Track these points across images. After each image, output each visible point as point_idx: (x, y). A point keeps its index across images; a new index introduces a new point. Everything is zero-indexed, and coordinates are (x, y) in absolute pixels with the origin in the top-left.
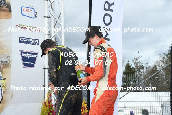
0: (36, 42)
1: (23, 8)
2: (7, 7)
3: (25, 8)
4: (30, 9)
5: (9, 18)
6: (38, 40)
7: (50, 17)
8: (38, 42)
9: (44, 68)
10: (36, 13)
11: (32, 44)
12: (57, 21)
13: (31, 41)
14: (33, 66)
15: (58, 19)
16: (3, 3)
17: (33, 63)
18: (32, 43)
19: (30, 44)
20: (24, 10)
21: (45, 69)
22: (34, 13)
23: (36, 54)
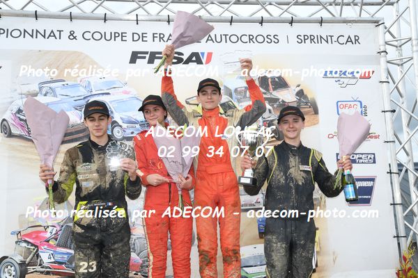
0: (370, 158)
1: (339, 103)
2: (310, 107)
3: (344, 103)
4: (352, 103)
5: (315, 124)
6: (374, 154)
7: (394, 111)
8: (374, 158)
9: (391, 204)
10: (365, 107)
11: (363, 163)
12: (411, 116)
13: (359, 158)
14: (367, 201)
15: (413, 112)
16: (303, 102)
17: (367, 197)
18: (361, 161)
19: (358, 163)
20: (342, 106)
21: (394, 204)
22: (361, 107)
23: (373, 180)
